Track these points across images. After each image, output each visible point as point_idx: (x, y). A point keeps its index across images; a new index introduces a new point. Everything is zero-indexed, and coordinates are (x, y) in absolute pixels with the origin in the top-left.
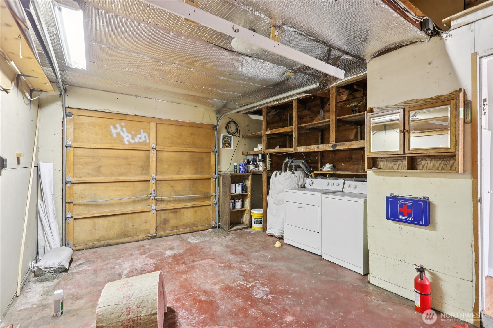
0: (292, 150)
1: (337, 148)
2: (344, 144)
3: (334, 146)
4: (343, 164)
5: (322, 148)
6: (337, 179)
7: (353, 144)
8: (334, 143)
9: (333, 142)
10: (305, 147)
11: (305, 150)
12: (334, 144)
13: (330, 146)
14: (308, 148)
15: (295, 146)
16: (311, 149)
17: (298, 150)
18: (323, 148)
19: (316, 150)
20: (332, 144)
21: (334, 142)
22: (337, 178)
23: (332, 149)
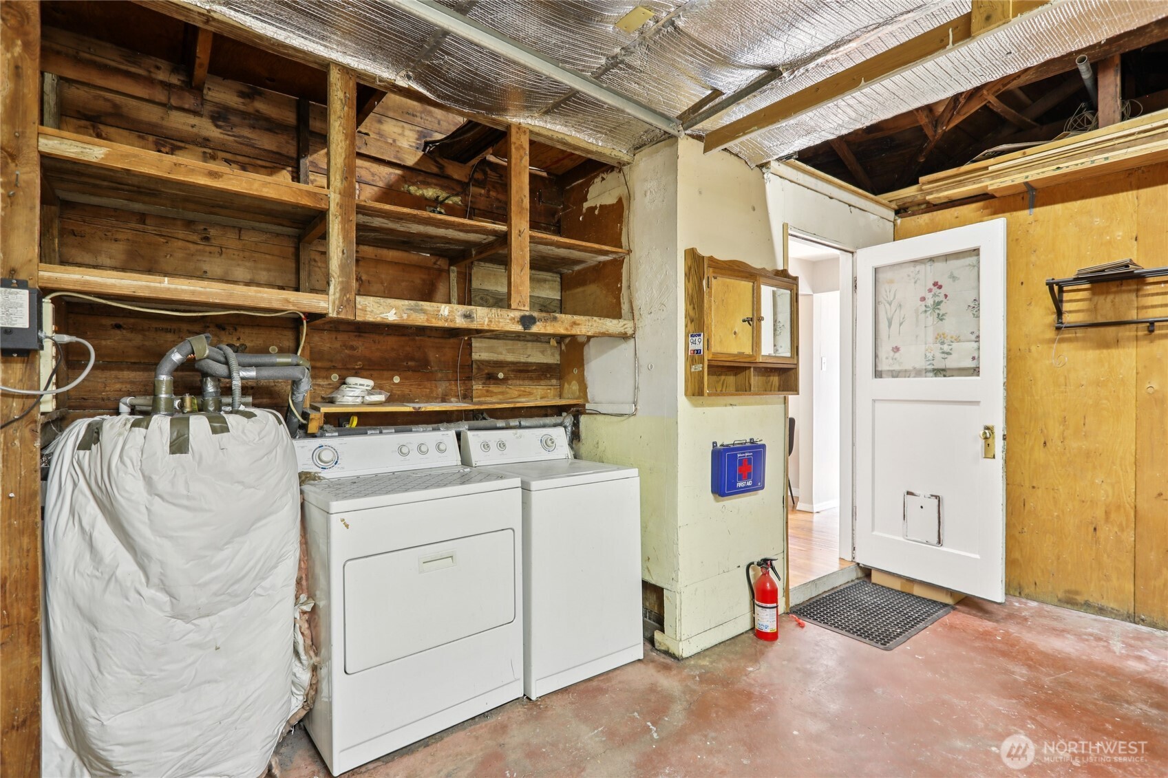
0: (326, 304)
1: (535, 329)
2: (555, 319)
3: (527, 321)
4: (397, 380)
5: (487, 320)
6: (411, 431)
7: (579, 324)
8: (526, 310)
9: (524, 306)
10: (406, 302)
11: (405, 316)
12: (527, 313)
13: (514, 319)
14: (424, 311)
15: (345, 289)
16: (437, 316)
17: (364, 310)
18: (490, 321)
19: (460, 323)
20: (522, 313)
21: (527, 308)
22: (408, 427)
23: (519, 328)
